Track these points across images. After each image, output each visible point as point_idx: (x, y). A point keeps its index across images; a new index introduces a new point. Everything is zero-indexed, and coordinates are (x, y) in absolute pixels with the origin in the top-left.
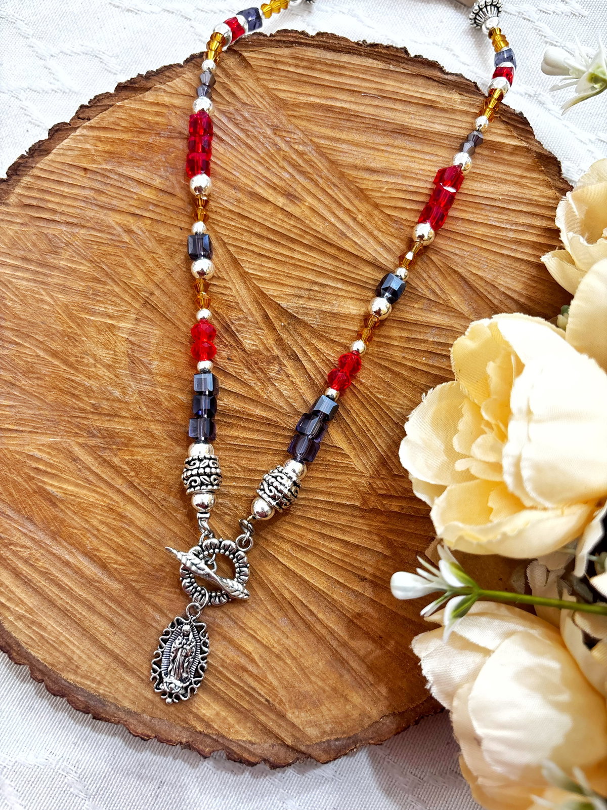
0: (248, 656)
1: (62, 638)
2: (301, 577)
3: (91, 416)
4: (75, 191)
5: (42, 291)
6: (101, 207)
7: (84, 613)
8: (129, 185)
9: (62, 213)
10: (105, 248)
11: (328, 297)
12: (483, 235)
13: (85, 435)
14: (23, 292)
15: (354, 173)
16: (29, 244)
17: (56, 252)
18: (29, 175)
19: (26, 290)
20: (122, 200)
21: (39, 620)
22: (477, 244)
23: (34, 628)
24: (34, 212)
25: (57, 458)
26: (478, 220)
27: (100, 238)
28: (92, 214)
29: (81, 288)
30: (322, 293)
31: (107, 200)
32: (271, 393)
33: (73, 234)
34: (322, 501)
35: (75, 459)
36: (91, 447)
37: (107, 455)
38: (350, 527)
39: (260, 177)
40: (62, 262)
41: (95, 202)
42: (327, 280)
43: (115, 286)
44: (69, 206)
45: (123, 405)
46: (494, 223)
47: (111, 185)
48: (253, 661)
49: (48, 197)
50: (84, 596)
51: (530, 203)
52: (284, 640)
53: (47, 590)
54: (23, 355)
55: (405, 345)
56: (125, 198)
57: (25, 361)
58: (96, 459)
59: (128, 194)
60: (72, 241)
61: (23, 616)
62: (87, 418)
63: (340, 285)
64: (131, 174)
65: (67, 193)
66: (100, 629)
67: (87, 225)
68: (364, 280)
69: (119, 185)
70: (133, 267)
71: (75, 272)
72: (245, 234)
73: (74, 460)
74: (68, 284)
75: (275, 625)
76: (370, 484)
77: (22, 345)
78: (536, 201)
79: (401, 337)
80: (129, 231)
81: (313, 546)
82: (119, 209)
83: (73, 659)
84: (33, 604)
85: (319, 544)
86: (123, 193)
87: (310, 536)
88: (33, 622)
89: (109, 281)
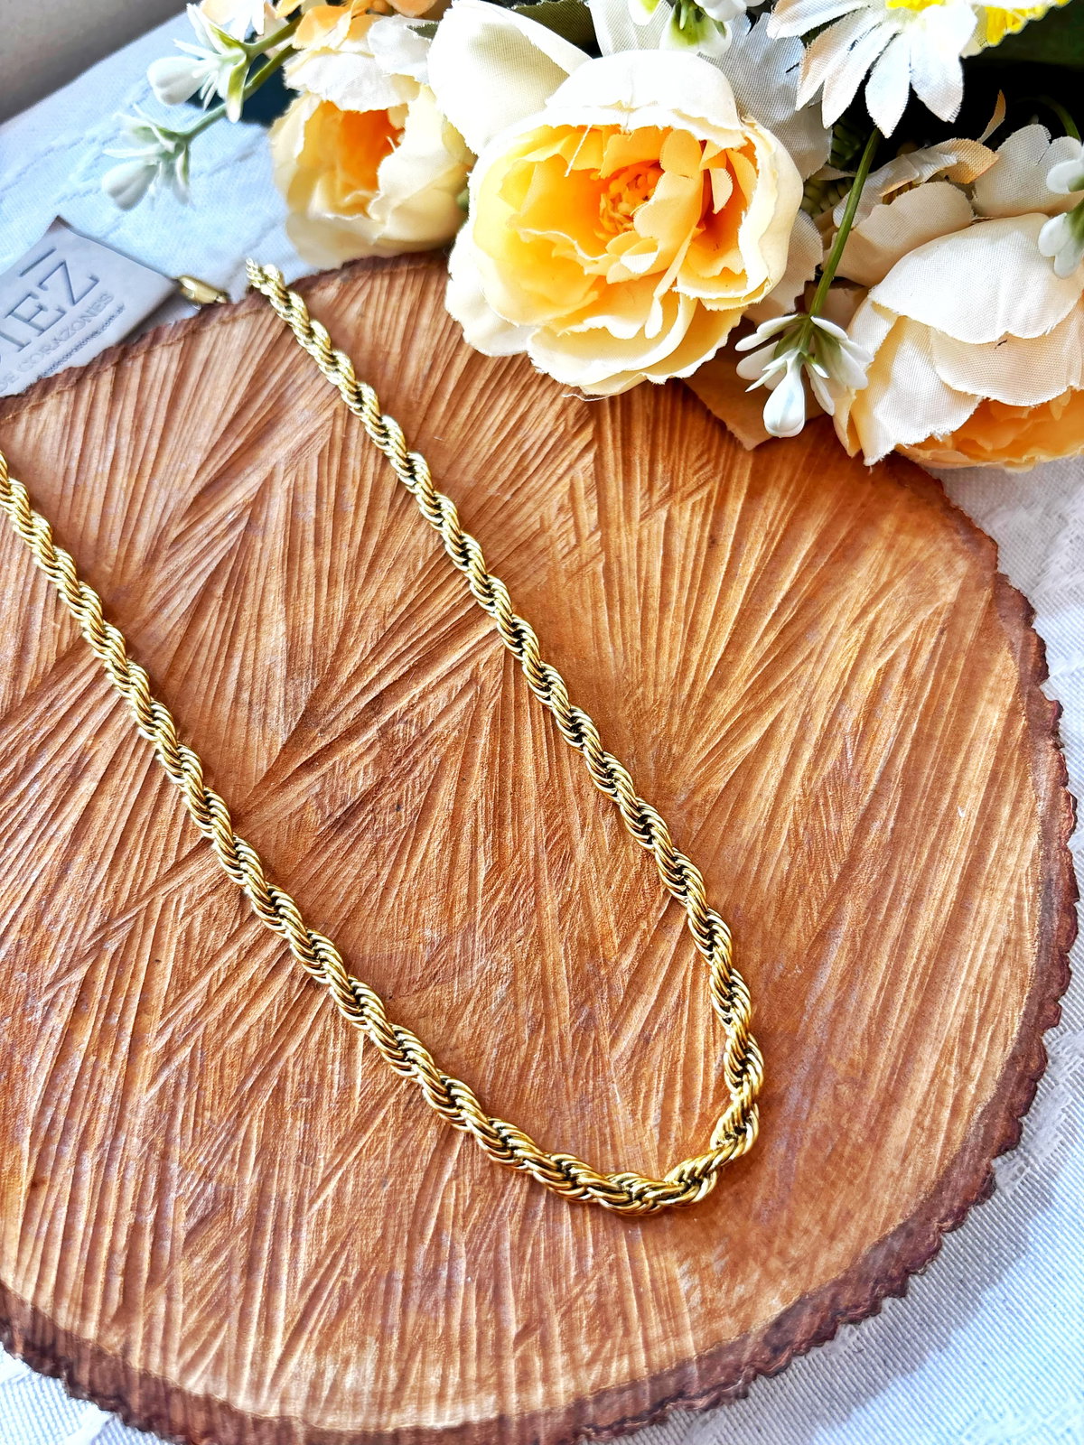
0: (886, 672)
1: (972, 982)
2: (738, 622)
3: (556, 1033)
4: (85, 1194)
5: (316, 1207)
6: (118, 1127)
7: (916, 953)
8: (68, 1077)
9: (138, 1209)
10: (209, 1094)
11: (259, 673)
12: (130, 475)
13: (593, 1035)
14: (323, 1248)
15: (27, 678)
16: (215, 1267)
17: (226, 1200)
18: (54, 1313)
19: (319, 1240)
20: (100, 1085)
21: (955, 1033)
22: (145, 481)
23: (973, 1039)
24: (139, 1279)
25: (651, 1079)
26: (105, 485)
27: (187, 1109)
28: (136, 1141)
29: (300, 1124)
30: (253, 685)
31: (103, 1117)
32: (446, 727)
33: (185, 1169)
34: (611, 618)
35: (645, 1040)
36: (615, 1018)
37: (621, 982)
38: (639, 571)
39: (41, 832)
40: (247, 1181)
41: (108, 1142)
42: (229, 682)
43: (286, 1055)
44: (120, 1199)
45: (520, 973)
46: (108, 465)
47: (69, 1115)
48: (891, 664)
49: (103, 1254)
50: (885, 959)
51: (69, 424)
52: (842, 629)
53: (900, 1032)
54: (461, 1208)
55: (328, 547)
56: (96, 1082)
57: (473, 1201)
58: (634, 1001)
59: (87, 1077)
60: (198, 1169)
61: (960, 1064)
62: (561, 1037)
63: (237, 662)
64: (42, 1078)
65: (90, 1212)
66: (932, 917)
67: (160, 1145)
68: (222, 626)
69: (66, 1099)
70: (244, 1027)
71: (268, 1144)
72: (154, 834)
73: (647, 1041)
74: (294, 1152)
75: (823, 647)
76: (564, 557)
77: (440, 1218)
78: (66, 417)
79: (316, 555)
80: (169, 1052)
81: (683, 615)
82: (120, 1087)
83: (998, 953)
84: (933, 1052)
85: (677, 608)
86: (85, 1087)
87: (669, 623)
88: (964, 1043)
89: (277, 1070)
